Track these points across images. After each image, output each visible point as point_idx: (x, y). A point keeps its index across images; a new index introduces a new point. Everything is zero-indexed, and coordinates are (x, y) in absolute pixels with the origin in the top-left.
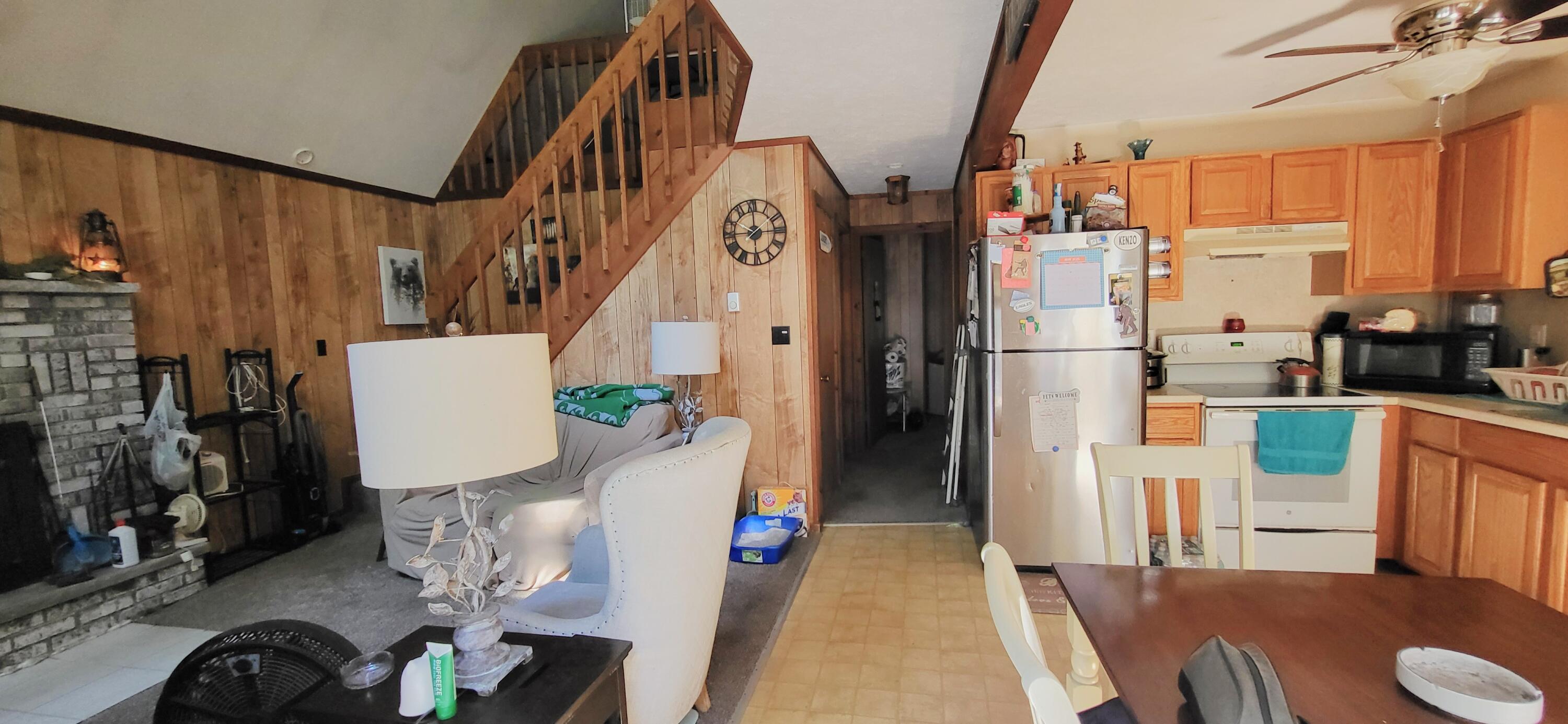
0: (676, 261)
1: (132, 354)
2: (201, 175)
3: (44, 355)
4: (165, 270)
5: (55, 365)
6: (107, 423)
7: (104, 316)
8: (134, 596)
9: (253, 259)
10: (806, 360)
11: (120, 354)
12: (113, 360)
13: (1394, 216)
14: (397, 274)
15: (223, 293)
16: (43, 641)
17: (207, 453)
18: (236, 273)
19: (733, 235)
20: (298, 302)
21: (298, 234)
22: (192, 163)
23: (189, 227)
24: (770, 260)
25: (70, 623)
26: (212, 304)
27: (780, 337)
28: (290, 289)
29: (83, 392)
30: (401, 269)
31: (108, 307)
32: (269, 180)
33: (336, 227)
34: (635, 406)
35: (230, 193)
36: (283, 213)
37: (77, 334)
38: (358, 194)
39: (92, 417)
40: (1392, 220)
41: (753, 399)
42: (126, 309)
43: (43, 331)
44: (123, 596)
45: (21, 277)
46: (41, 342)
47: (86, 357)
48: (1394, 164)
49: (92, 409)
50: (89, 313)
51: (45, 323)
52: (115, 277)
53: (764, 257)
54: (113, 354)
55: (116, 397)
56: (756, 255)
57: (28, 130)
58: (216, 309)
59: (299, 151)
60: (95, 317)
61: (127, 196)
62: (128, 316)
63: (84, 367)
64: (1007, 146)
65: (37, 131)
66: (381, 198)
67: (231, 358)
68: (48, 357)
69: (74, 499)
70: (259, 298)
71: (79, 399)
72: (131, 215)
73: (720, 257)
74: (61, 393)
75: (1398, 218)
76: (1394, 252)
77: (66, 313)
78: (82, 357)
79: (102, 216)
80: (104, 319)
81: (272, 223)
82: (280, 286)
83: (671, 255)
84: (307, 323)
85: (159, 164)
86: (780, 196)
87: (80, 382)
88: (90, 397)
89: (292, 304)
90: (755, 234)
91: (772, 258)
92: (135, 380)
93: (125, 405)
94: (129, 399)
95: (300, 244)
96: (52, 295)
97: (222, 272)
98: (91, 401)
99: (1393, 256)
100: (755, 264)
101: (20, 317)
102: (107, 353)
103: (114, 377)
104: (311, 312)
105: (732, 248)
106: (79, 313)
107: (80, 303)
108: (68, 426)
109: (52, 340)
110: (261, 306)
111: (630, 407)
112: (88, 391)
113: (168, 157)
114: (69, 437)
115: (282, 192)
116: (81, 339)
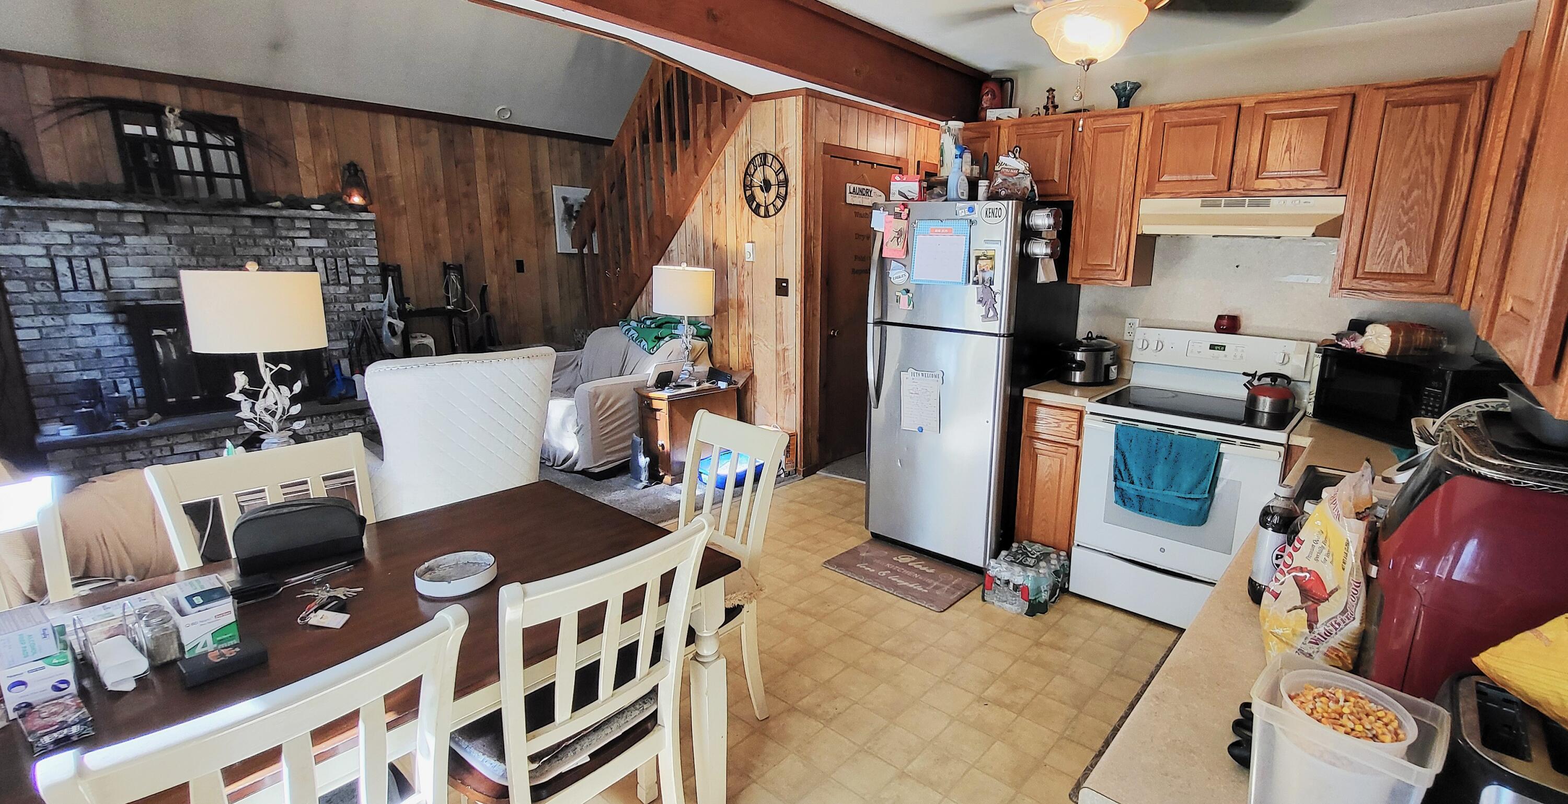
0: (715, 210)
1: (376, 262)
2: (428, 132)
3: (322, 259)
4: (402, 203)
5: (329, 266)
6: (359, 307)
7: (358, 235)
8: (364, 420)
9: (466, 195)
10: (799, 312)
11: (368, 261)
12: (364, 265)
13: (1410, 191)
14: (569, 209)
15: (443, 221)
16: (312, 434)
17: (424, 335)
18: (453, 204)
19: (751, 186)
20: (501, 230)
21: (502, 176)
22: (420, 123)
23: (419, 172)
24: (776, 213)
25: (326, 428)
26: (436, 231)
27: (782, 288)
28: (495, 220)
29: (345, 284)
30: (573, 206)
31: (360, 229)
32: (479, 134)
33: (534, 169)
34: (667, 339)
35: (448, 144)
36: (490, 158)
37: (342, 246)
38: (555, 140)
39: (352, 303)
40: (1406, 197)
41: (762, 344)
42: (371, 231)
43: (321, 243)
44: (358, 418)
45: (308, 208)
46: (320, 250)
47: (347, 262)
48: (1420, 113)
49: (351, 297)
50: (349, 232)
51: (322, 238)
52: (364, 209)
53: (772, 210)
54: (364, 261)
55: (366, 290)
56: (766, 207)
57: (314, 108)
58: (438, 232)
59: (501, 108)
60: (353, 235)
61: (377, 149)
62: (373, 235)
63: (346, 269)
64: (987, 94)
65: (320, 108)
66: (576, 144)
67: (446, 268)
68: (325, 261)
69: (341, 353)
70: (470, 226)
71: (343, 289)
72: (379, 164)
73: (743, 208)
74: (333, 285)
75: (1416, 193)
76: (1403, 243)
77: (334, 231)
78: (345, 261)
79: (355, 166)
80: (358, 237)
81: (480, 167)
82: (486, 216)
83: (711, 205)
84: (508, 246)
85: (398, 126)
86: (784, 150)
87: (344, 278)
88: (350, 289)
89: (496, 231)
90: (766, 186)
91: (778, 211)
92: (378, 280)
93: (372, 296)
94: (374, 292)
95: (503, 184)
96: (326, 220)
97: (443, 204)
98: (351, 291)
99: (1401, 249)
100: (765, 216)
101: (307, 234)
102: (360, 260)
103: (365, 277)
104: (512, 239)
105: (750, 199)
106: (342, 232)
107: (343, 226)
108: (337, 306)
109: (327, 249)
110: (472, 231)
111: (663, 338)
112: (349, 284)
113: (404, 120)
114: (338, 312)
115: (489, 142)
116: (344, 249)
